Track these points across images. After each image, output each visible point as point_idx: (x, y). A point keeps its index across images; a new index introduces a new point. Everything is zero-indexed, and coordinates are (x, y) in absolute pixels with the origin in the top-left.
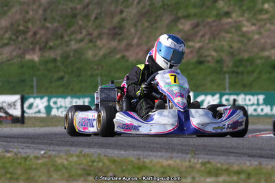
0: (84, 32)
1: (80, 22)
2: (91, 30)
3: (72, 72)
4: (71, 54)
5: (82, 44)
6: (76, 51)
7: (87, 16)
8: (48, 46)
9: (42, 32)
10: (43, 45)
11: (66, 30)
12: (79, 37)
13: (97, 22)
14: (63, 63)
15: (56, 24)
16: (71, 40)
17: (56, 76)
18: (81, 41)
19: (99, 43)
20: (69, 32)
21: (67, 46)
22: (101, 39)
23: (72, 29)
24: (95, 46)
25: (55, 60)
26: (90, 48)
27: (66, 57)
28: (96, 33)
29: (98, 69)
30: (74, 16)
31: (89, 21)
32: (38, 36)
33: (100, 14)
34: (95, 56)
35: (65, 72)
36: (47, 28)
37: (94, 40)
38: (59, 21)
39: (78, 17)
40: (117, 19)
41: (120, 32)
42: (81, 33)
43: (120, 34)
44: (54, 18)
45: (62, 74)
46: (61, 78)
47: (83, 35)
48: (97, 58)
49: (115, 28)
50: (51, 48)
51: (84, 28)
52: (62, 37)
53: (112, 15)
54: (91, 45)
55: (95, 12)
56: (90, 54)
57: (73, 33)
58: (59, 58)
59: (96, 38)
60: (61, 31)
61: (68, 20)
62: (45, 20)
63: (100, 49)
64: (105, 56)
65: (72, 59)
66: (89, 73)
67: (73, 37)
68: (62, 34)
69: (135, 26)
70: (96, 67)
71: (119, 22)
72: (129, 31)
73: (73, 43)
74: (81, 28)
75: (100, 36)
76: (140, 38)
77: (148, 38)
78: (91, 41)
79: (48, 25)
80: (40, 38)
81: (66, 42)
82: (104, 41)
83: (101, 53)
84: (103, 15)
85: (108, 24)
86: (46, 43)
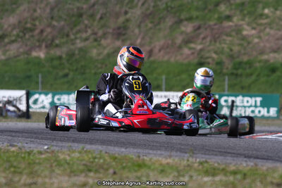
0: (90, 31)
1: (86, 22)
2: (96, 30)
3: (76, 70)
4: (77, 52)
5: (87, 43)
6: (81, 49)
7: (92, 16)
8: (54, 44)
9: (49, 30)
10: (49, 42)
11: (72, 29)
12: (84, 35)
13: (102, 22)
14: (68, 60)
15: (62, 23)
16: (76, 38)
17: (61, 73)
18: (86, 39)
19: (103, 42)
20: (74, 31)
21: (73, 44)
22: (105, 39)
23: (78, 28)
24: (99, 45)
25: (60, 58)
26: (95, 47)
27: (71, 55)
28: (100, 33)
29: (102, 68)
30: (81, 15)
31: (94, 20)
32: (45, 34)
33: (105, 14)
34: (99, 54)
35: (69, 70)
36: (54, 26)
37: (99, 39)
38: (65, 20)
39: (84, 17)
40: (122, 19)
41: (124, 32)
42: (86, 32)
43: (124, 34)
44: (60, 17)
45: (66, 71)
46: (66, 75)
47: (88, 34)
48: (101, 57)
49: (119, 28)
50: (57, 46)
51: (90, 28)
52: (68, 36)
53: (117, 15)
54: (96, 44)
55: (101, 12)
56: (94, 52)
57: (79, 31)
58: (64, 56)
59: (101, 37)
60: (67, 29)
61: (74, 19)
62: (52, 18)
63: (105, 48)
64: (109, 55)
65: (78, 57)
66: (93, 71)
67: (78, 36)
68: (68, 32)
69: (139, 26)
70: (99, 66)
71: (124, 23)
72: (133, 31)
73: (78, 41)
74: (86, 26)
75: (105, 35)
76: (143, 38)
77: (151, 38)
78: (96, 40)
79: (55, 23)
80: (47, 36)
81: (72, 40)
82: (109, 41)
83: (106, 52)
84: (108, 15)
85: (113, 24)
86: (53, 41)
